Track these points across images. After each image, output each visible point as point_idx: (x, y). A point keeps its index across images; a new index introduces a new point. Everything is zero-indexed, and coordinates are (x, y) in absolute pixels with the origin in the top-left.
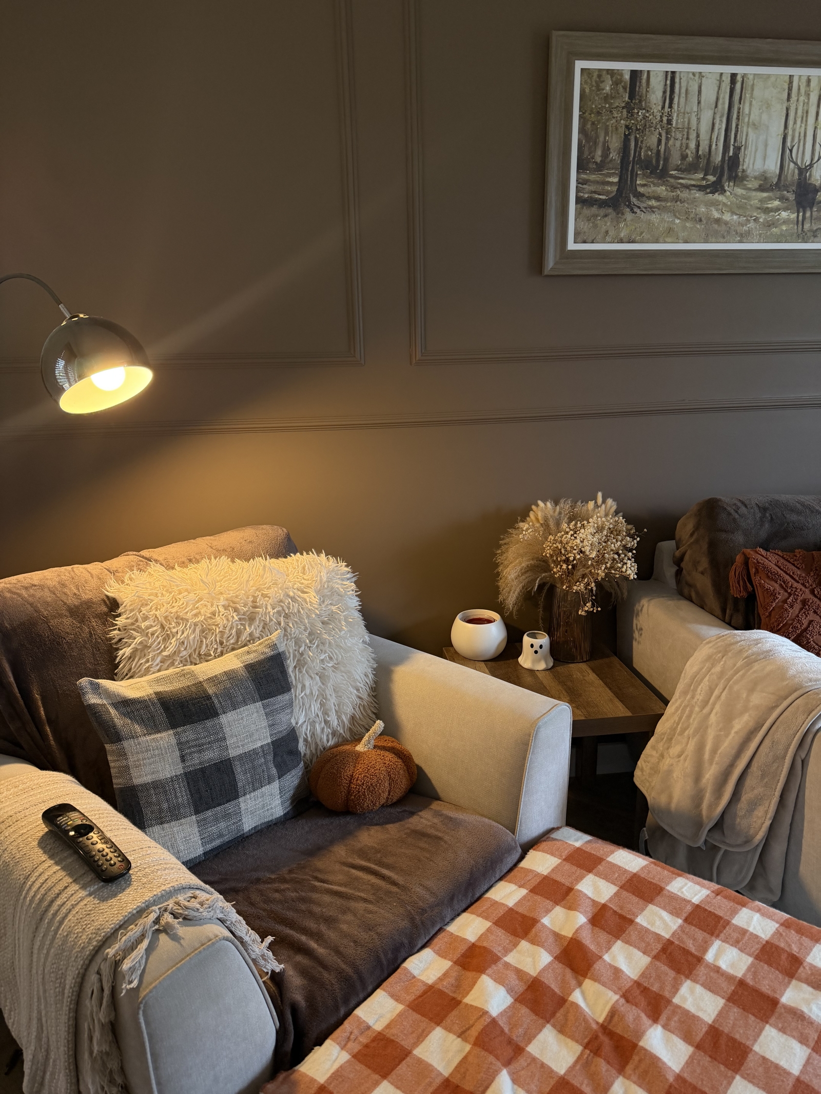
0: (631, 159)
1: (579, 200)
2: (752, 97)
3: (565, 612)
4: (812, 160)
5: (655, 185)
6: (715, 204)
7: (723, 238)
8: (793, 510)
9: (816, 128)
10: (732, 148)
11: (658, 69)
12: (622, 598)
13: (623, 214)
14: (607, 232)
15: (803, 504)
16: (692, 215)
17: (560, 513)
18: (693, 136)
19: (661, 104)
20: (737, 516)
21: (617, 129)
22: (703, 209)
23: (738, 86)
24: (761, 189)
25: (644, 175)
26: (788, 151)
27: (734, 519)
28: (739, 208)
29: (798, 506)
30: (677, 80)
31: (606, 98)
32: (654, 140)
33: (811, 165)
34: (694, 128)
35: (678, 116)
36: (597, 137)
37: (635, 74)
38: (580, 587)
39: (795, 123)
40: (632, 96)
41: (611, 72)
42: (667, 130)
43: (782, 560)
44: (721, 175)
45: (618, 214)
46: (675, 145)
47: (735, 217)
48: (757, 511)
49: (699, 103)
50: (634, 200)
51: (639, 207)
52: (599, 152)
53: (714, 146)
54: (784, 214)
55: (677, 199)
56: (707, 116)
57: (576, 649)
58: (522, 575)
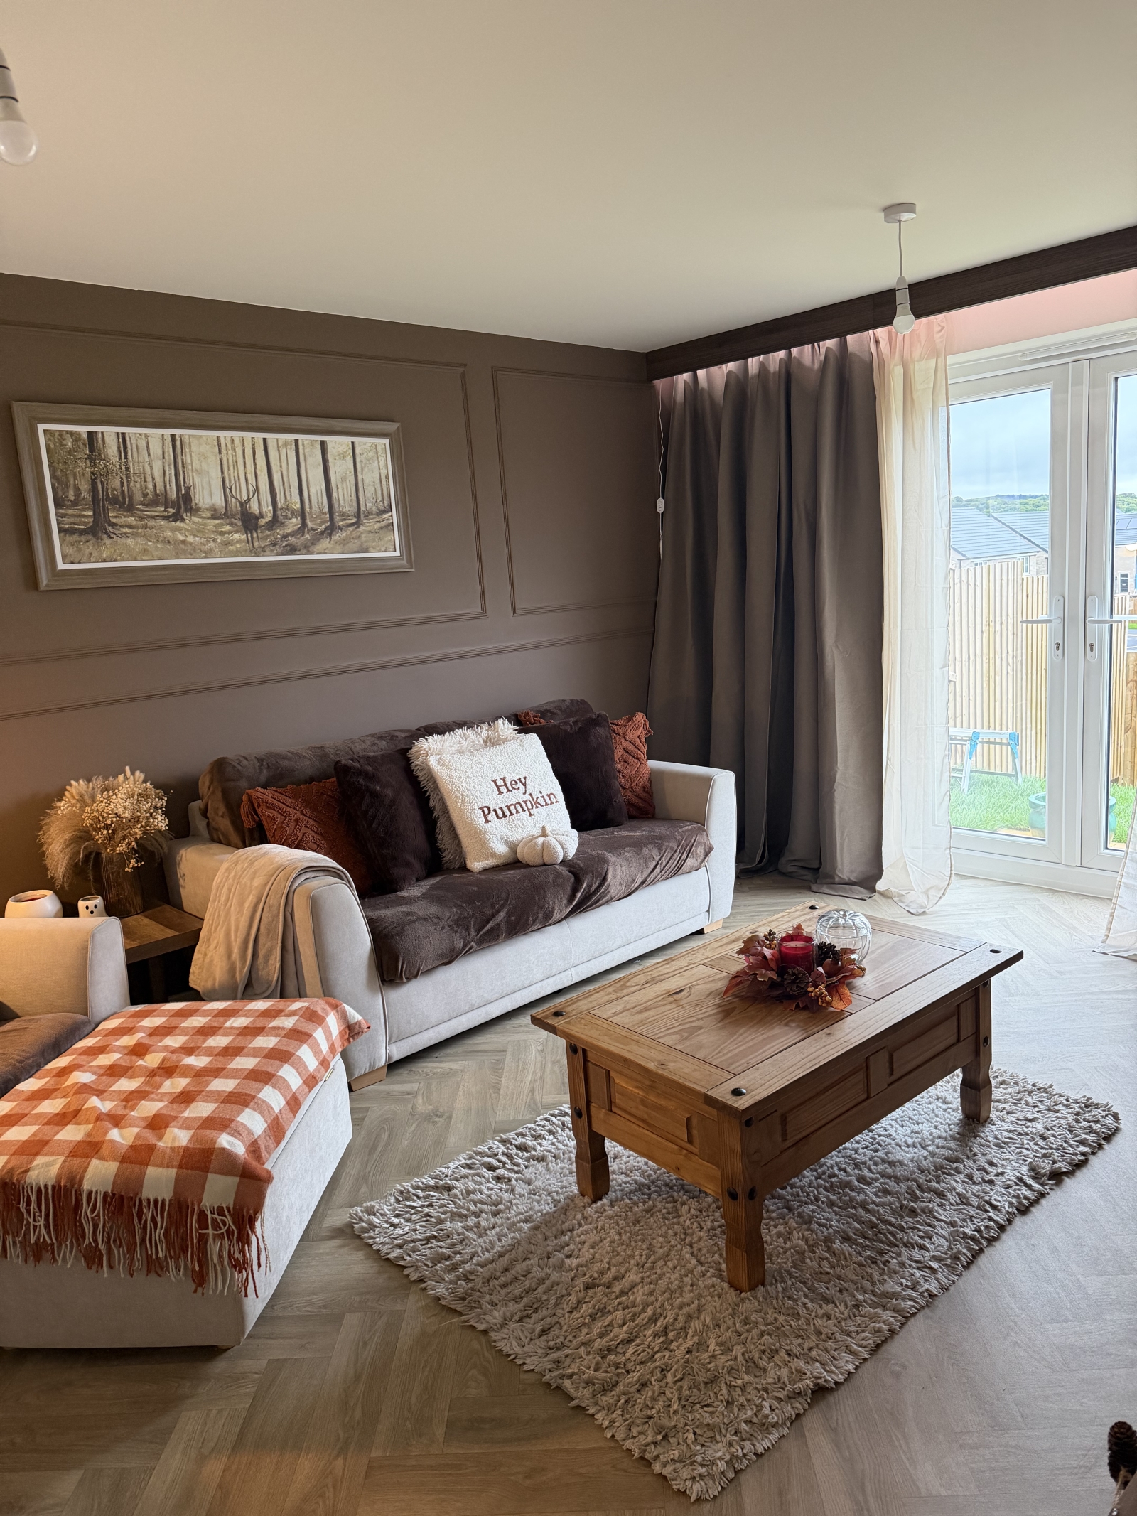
0: (101, 497)
1: (60, 530)
2: (190, 451)
3: (113, 873)
4: (248, 496)
5: (125, 516)
6: (179, 529)
7: (191, 555)
8: (284, 758)
9: (246, 473)
10: (183, 488)
11: (110, 432)
12: (164, 853)
13: (102, 539)
14: (91, 554)
15: (292, 753)
16: (161, 539)
17: (93, 789)
18: (149, 479)
19: (117, 455)
20: (240, 768)
21: (84, 475)
22: (169, 534)
23: (178, 443)
24: (213, 517)
25: (114, 509)
26: (228, 490)
27: (238, 770)
28: (198, 532)
29: (290, 755)
30: (127, 439)
31: (70, 452)
32: (117, 483)
33: (249, 500)
34: (149, 473)
35: (133, 465)
36: (68, 481)
37: (90, 434)
38: (122, 848)
39: (229, 469)
40: (92, 450)
41: (71, 433)
42: (127, 475)
43: (276, 794)
44: (179, 508)
45: (98, 539)
46: (136, 487)
47: (197, 539)
48: (255, 761)
49: (149, 455)
50: (109, 528)
51: (115, 534)
52: (71, 493)
53: (168, 487)
54: (236, 536)
55: (146, 527)
56: (157, 465)
57: (130, 904)
58: (67, 847)
